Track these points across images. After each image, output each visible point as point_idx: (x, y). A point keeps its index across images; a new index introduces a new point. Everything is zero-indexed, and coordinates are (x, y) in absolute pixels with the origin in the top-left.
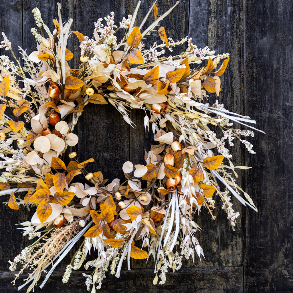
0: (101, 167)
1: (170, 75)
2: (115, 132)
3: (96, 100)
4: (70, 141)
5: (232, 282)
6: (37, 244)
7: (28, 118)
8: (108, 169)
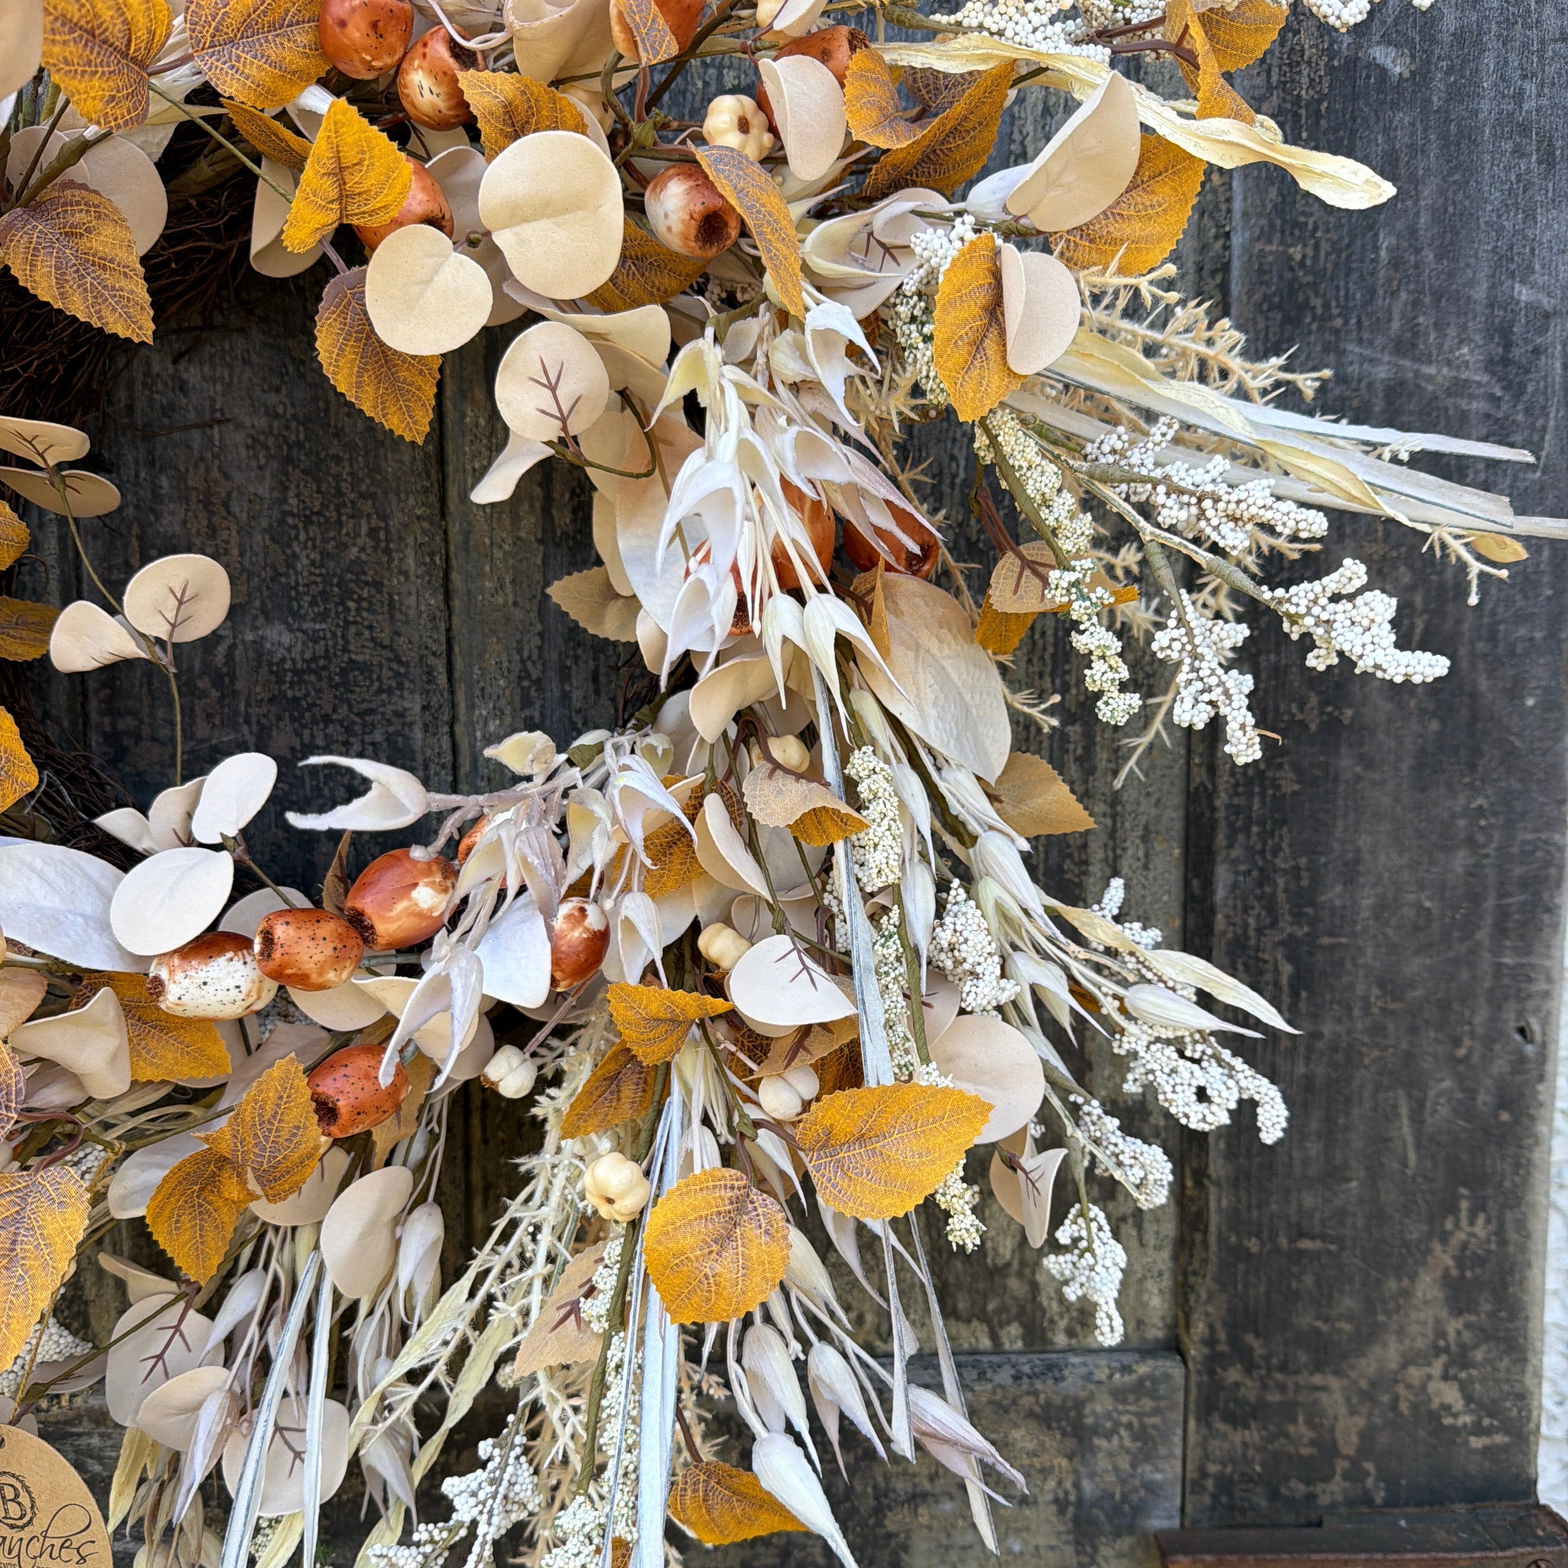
0: (248, 722)
2: (337, 477)
5: (1111, 1455)
8: (298, 734)
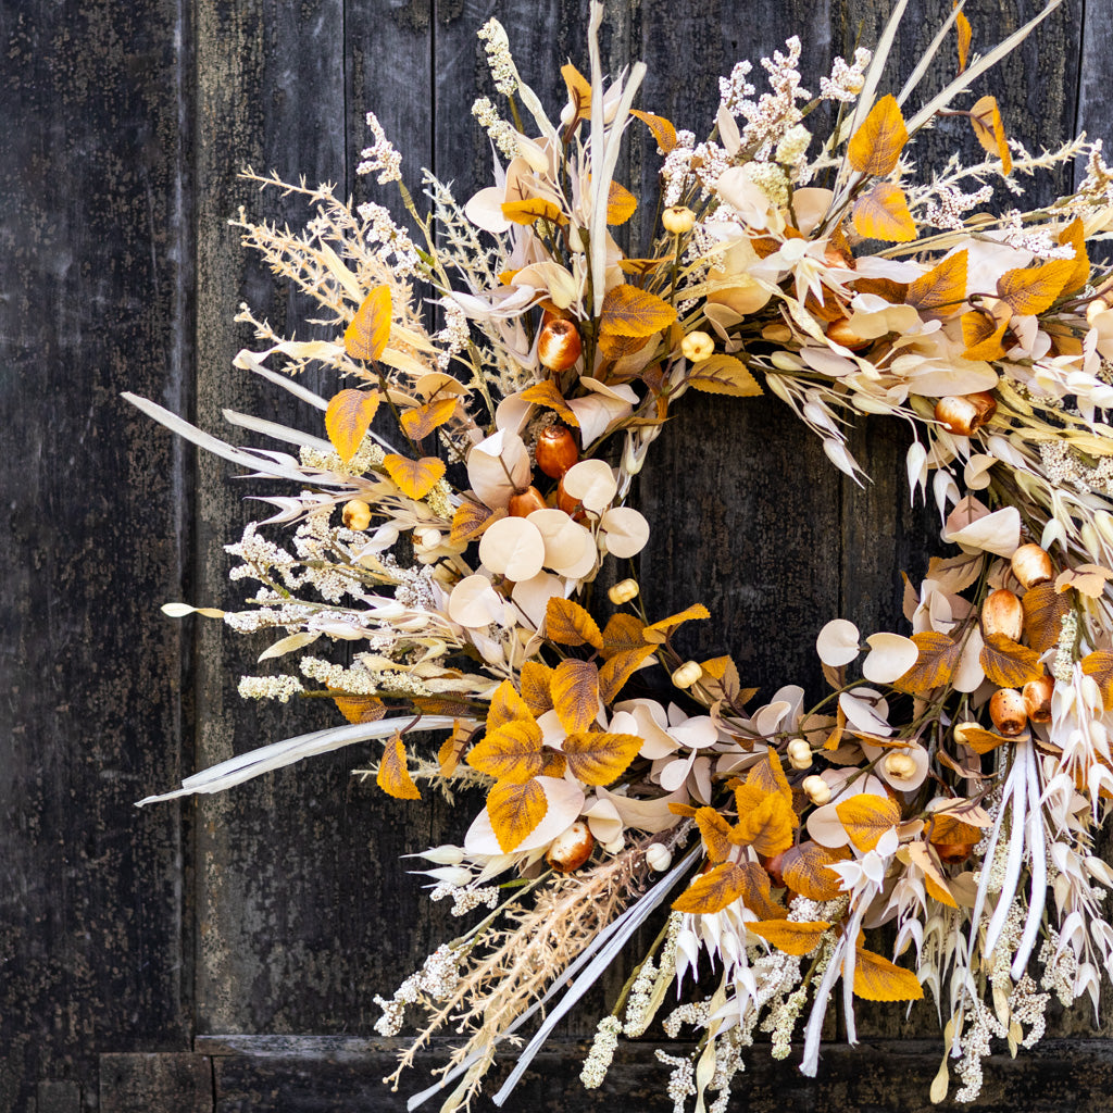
1: (1015, 284)
3: (719, 380)
4: (619, 538)
6: (483, 933)
7: (457, 445)
